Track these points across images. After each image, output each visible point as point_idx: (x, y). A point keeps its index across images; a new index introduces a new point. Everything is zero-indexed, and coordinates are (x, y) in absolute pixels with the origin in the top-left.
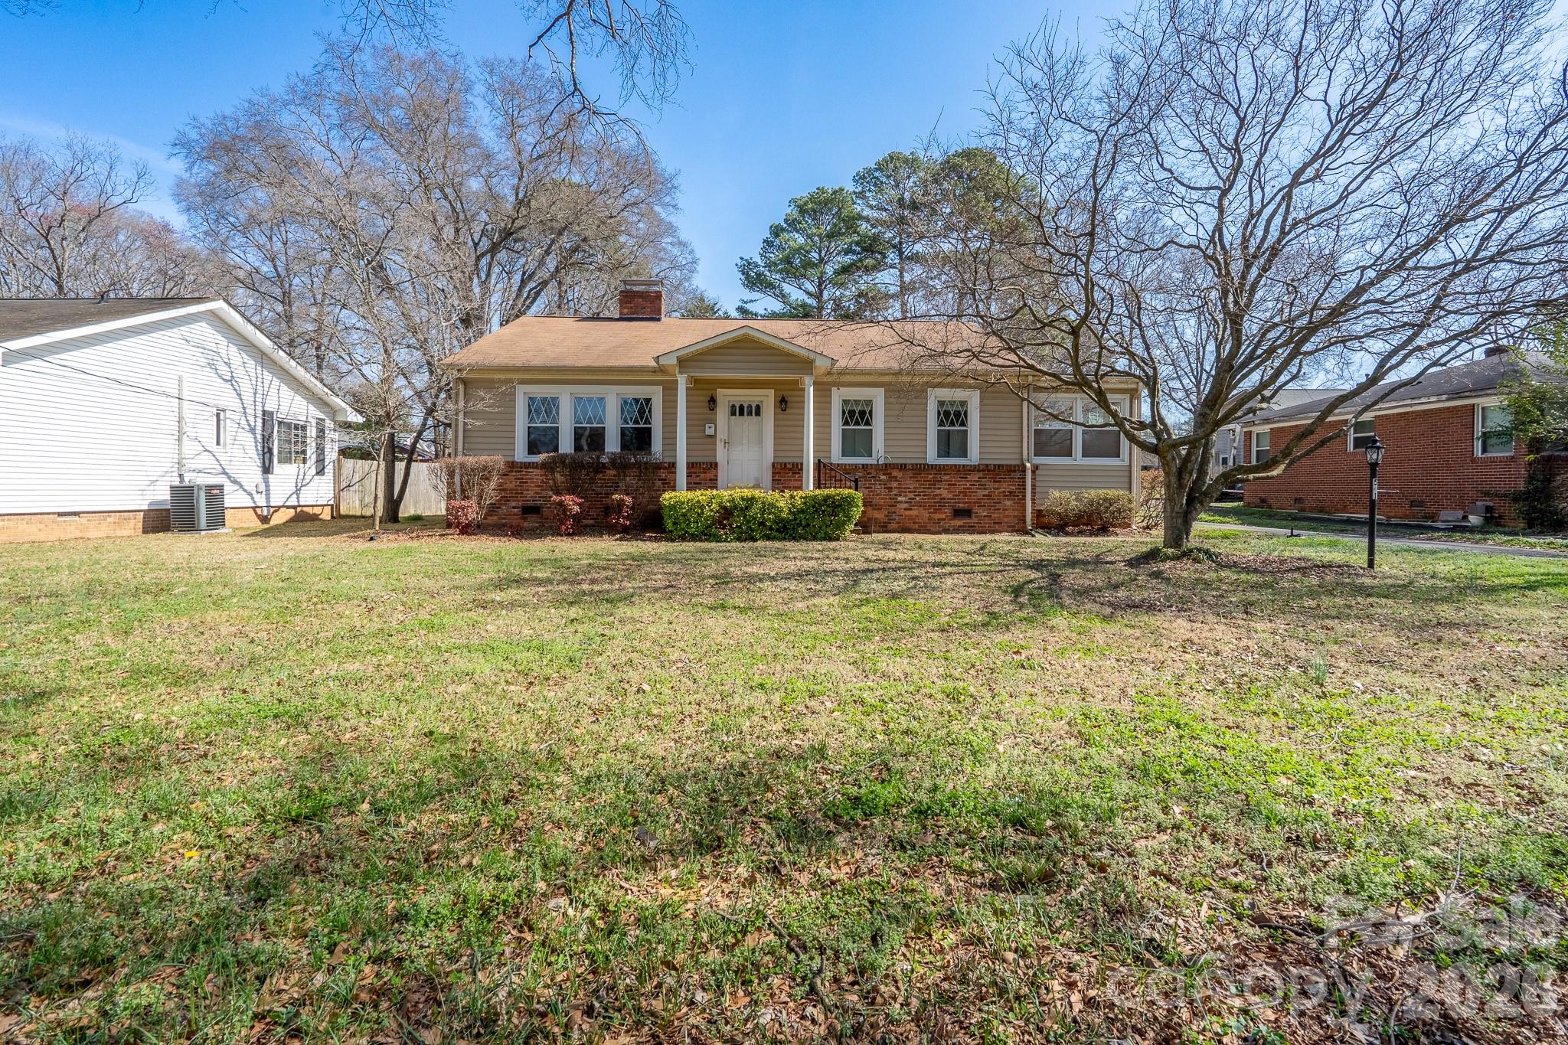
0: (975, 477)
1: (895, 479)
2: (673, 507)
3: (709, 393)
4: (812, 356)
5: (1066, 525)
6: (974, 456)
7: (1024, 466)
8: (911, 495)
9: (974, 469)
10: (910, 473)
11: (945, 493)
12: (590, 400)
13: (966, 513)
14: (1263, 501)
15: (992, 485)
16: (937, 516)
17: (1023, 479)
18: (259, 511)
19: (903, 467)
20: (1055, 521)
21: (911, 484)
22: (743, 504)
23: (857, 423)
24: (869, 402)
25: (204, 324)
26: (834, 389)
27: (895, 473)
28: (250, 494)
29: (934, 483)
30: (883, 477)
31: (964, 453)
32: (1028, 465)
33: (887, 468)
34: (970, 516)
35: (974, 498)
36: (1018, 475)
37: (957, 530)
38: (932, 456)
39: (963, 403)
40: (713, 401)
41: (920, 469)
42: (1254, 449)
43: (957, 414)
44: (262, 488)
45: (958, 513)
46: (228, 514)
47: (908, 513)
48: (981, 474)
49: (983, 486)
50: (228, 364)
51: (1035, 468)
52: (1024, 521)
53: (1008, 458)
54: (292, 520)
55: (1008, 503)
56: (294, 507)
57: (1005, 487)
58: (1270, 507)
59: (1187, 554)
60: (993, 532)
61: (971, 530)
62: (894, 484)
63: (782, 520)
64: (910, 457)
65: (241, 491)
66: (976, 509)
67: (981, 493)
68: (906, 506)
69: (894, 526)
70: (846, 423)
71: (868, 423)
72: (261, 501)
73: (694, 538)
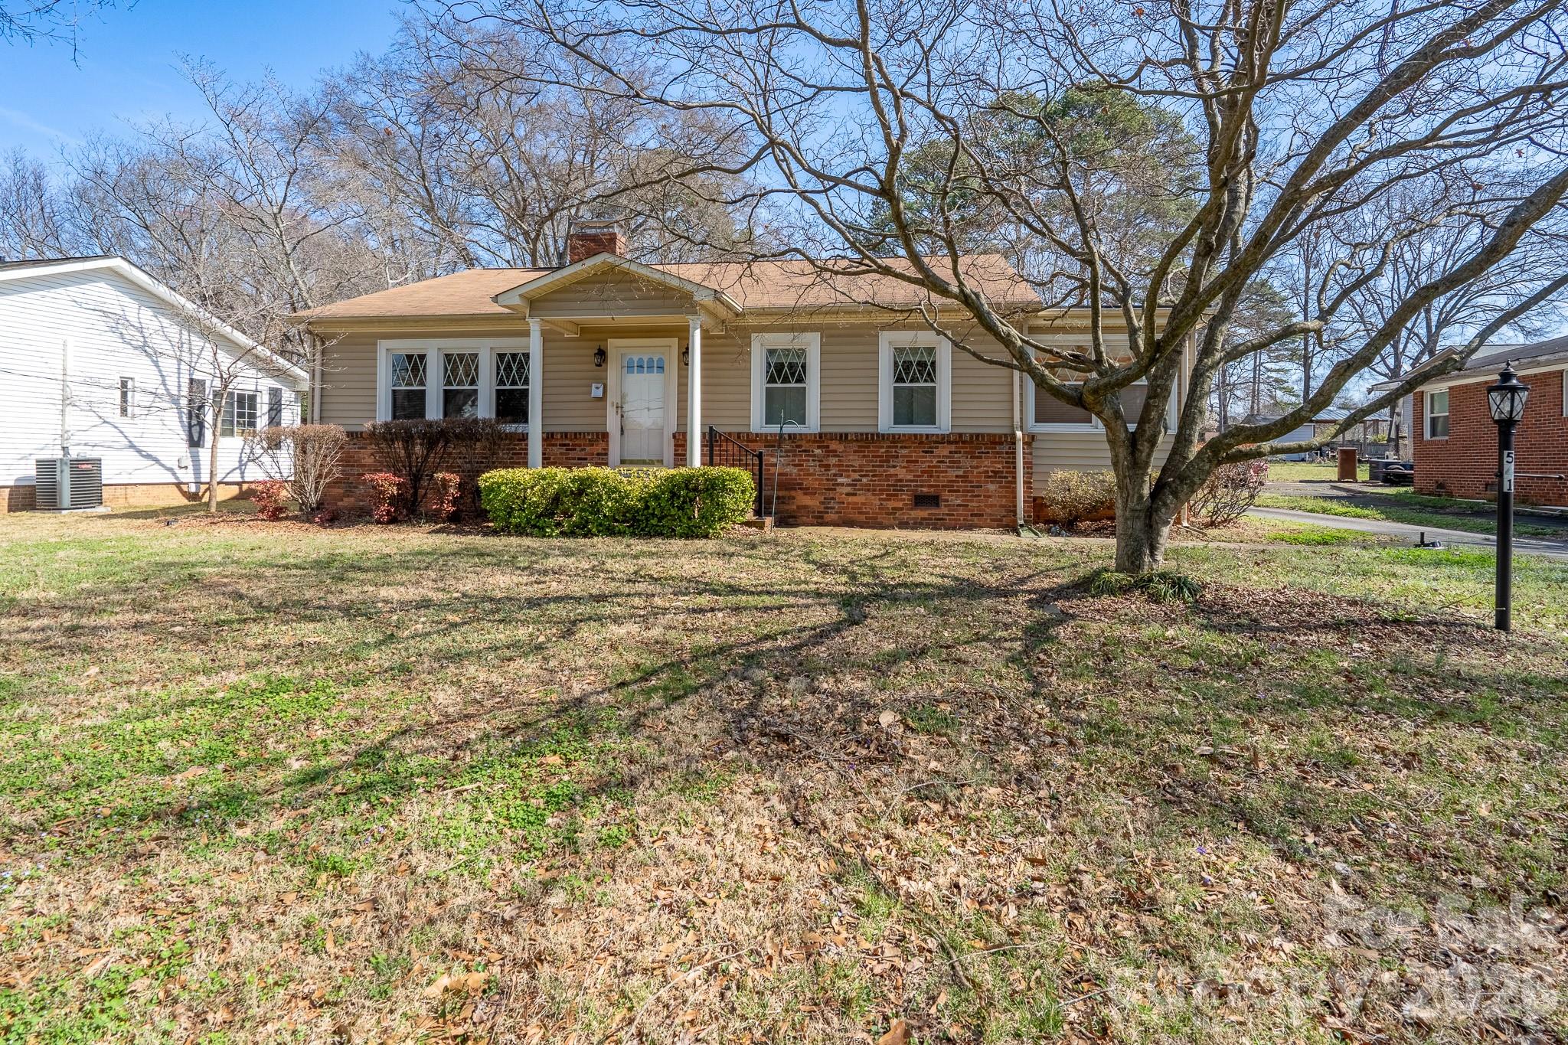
0: (943, 451)
1: (834, 454)
2: (490, 489)
3: (596, 345)
4: (689, 287)
5: (1077, 518)
6: (945, 422)
7: (1014, 435)
8: (856, 476)
9: (942, 440)
10: (854, 446)
11: (902, 473)
12: (461, 357)
13: (932, 500)
14: (1441, 486)
15: (968, 463)
16: (891, 504)
17: (1013, 453)
18: (185, 488)
19: (843, 437)
20: (1062, 514)
21: (856, 461)
22: (574, 487)
23: (786, 380)
24: (801, 353)
25: (102, 284)
26: (754, 335)
27: (834, 446)
28: (170, 470)
29: (887, 460)
30: (818, 451)
31: (931, 420)
32: (1019, 434)
33: (821, 439)
34: (937, 505)
35: (943, 480)
36: (1005, 448)
37: (916, 525)
38: (885, 422)
39: (931, 351)
40: (602, 354)
41: (868, 441)
42: (1428, 416)
43: (922, 365)
44: (188, 462)
45: (920, 501)
46: (106, 493)
47: (851, 499)
48: (953, 448)
49: (955, 464)
50: (141, 330)
51: (1031, 440)
52: (1015, 512)
53: (992, 425)
54: (235, 498)
55: (992, 487)
56: (239, 484)
57: (987, 464)
58: (1450, 494)
59: (1143, 584)
60: (970, 527)
61: (936, 524)
62: (833, 461)
63: (629, 509)
64: (852, 423)
65: (157, 467)
66: (945, 495)
67: (953, 473)
68: (849, 489)
69: (832, 516)
70: (772, 380)
71: (800, 380)
72: (187, 476)
73: (520, 531)
